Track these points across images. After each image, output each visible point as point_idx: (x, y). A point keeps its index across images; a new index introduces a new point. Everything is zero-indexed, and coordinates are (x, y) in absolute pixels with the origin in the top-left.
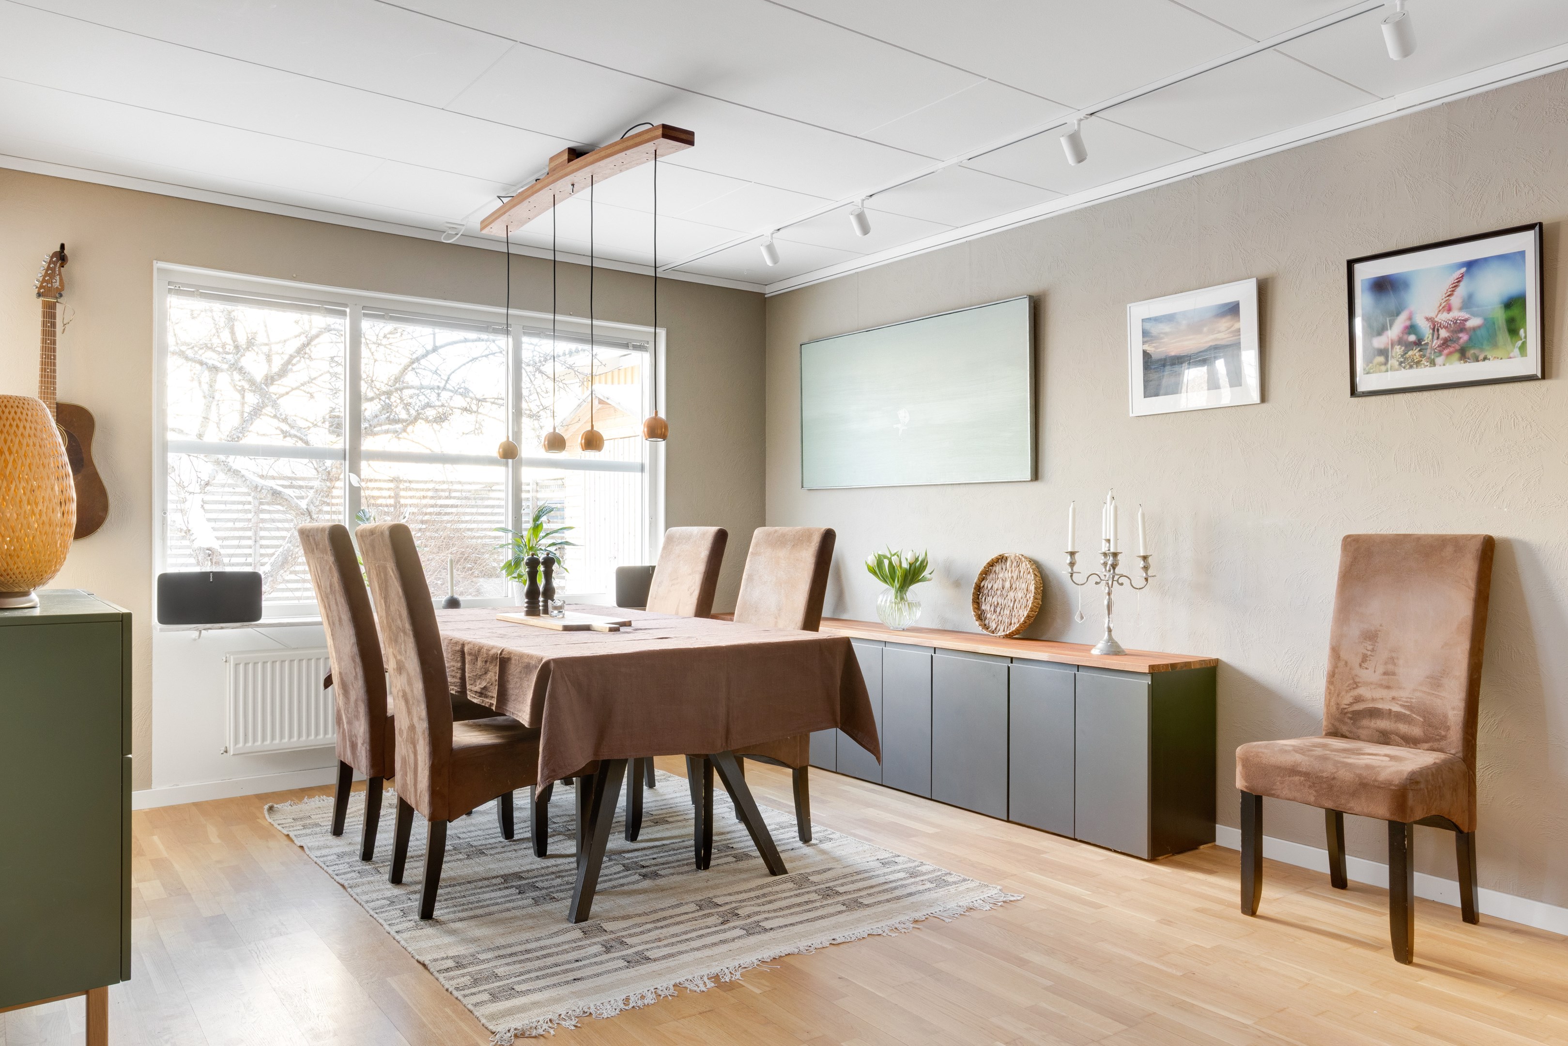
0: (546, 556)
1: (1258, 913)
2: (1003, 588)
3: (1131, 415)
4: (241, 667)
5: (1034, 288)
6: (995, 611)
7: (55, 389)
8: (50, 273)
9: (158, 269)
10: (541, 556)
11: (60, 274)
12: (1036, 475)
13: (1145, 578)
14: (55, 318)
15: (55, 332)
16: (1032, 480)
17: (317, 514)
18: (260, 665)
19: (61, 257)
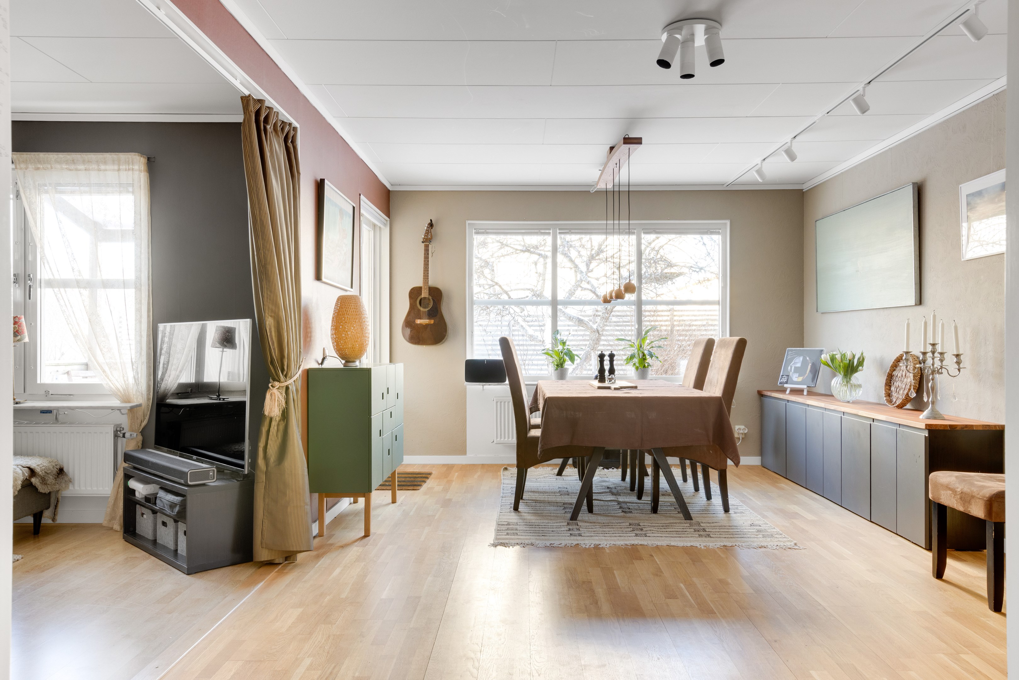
0: (610, 352)
1: (943, 578)
2: (902, 376)
3: (962, 260)
4: (499, 403)
5: (917, 178)
6: (896, 391)
7: (428, 281)
8: (427, 232)
9: (469, 224)
10: (607, 353)
11: (431, 232)
12: (920, 301)
13: (958, 369)
14: (428, 251)
15: (428, 257)
16: (916, 305)
17: (602, 331)
18: (506, 403)
19: (431, 225)
